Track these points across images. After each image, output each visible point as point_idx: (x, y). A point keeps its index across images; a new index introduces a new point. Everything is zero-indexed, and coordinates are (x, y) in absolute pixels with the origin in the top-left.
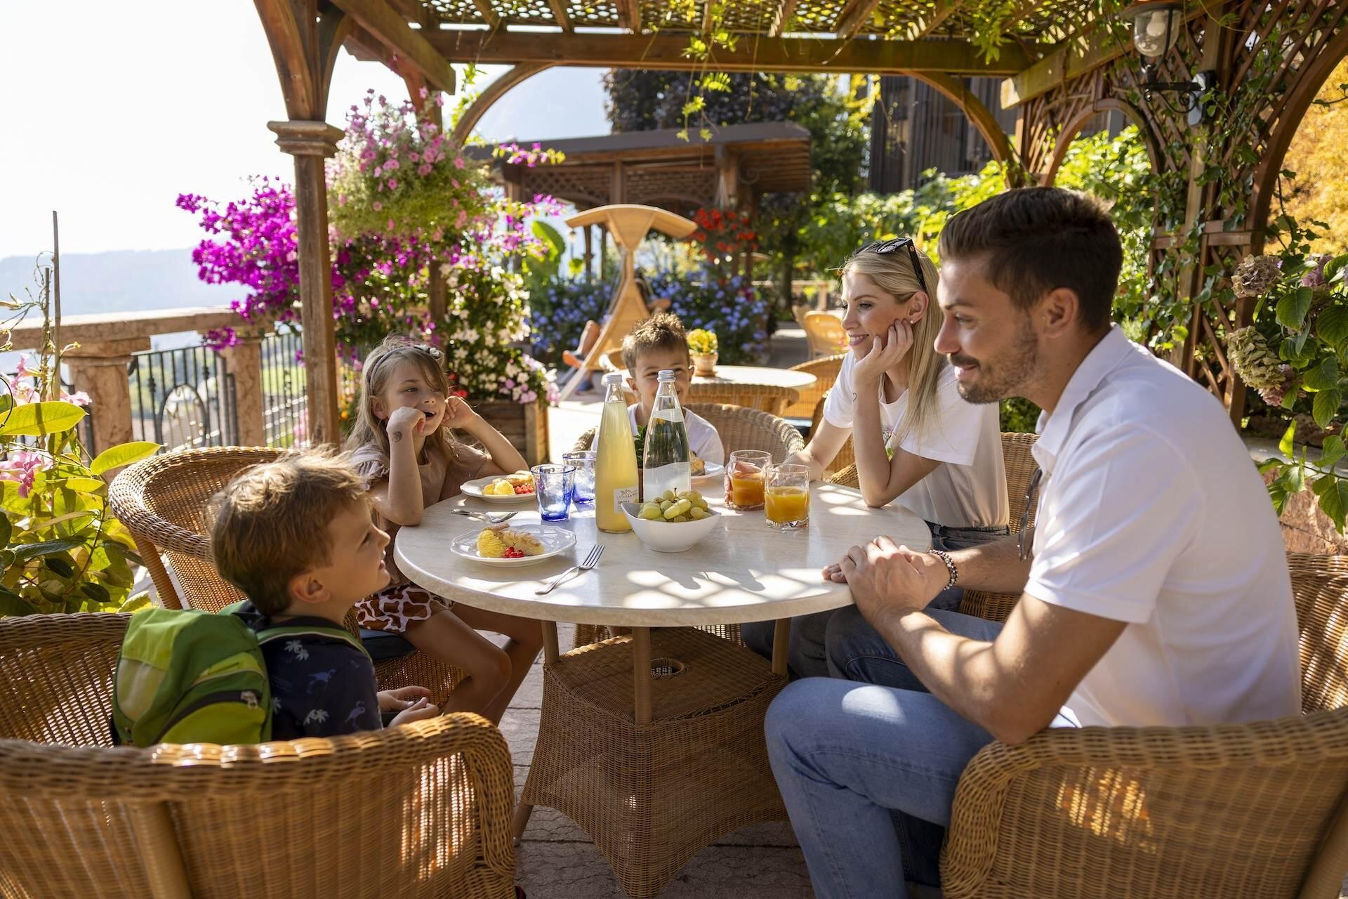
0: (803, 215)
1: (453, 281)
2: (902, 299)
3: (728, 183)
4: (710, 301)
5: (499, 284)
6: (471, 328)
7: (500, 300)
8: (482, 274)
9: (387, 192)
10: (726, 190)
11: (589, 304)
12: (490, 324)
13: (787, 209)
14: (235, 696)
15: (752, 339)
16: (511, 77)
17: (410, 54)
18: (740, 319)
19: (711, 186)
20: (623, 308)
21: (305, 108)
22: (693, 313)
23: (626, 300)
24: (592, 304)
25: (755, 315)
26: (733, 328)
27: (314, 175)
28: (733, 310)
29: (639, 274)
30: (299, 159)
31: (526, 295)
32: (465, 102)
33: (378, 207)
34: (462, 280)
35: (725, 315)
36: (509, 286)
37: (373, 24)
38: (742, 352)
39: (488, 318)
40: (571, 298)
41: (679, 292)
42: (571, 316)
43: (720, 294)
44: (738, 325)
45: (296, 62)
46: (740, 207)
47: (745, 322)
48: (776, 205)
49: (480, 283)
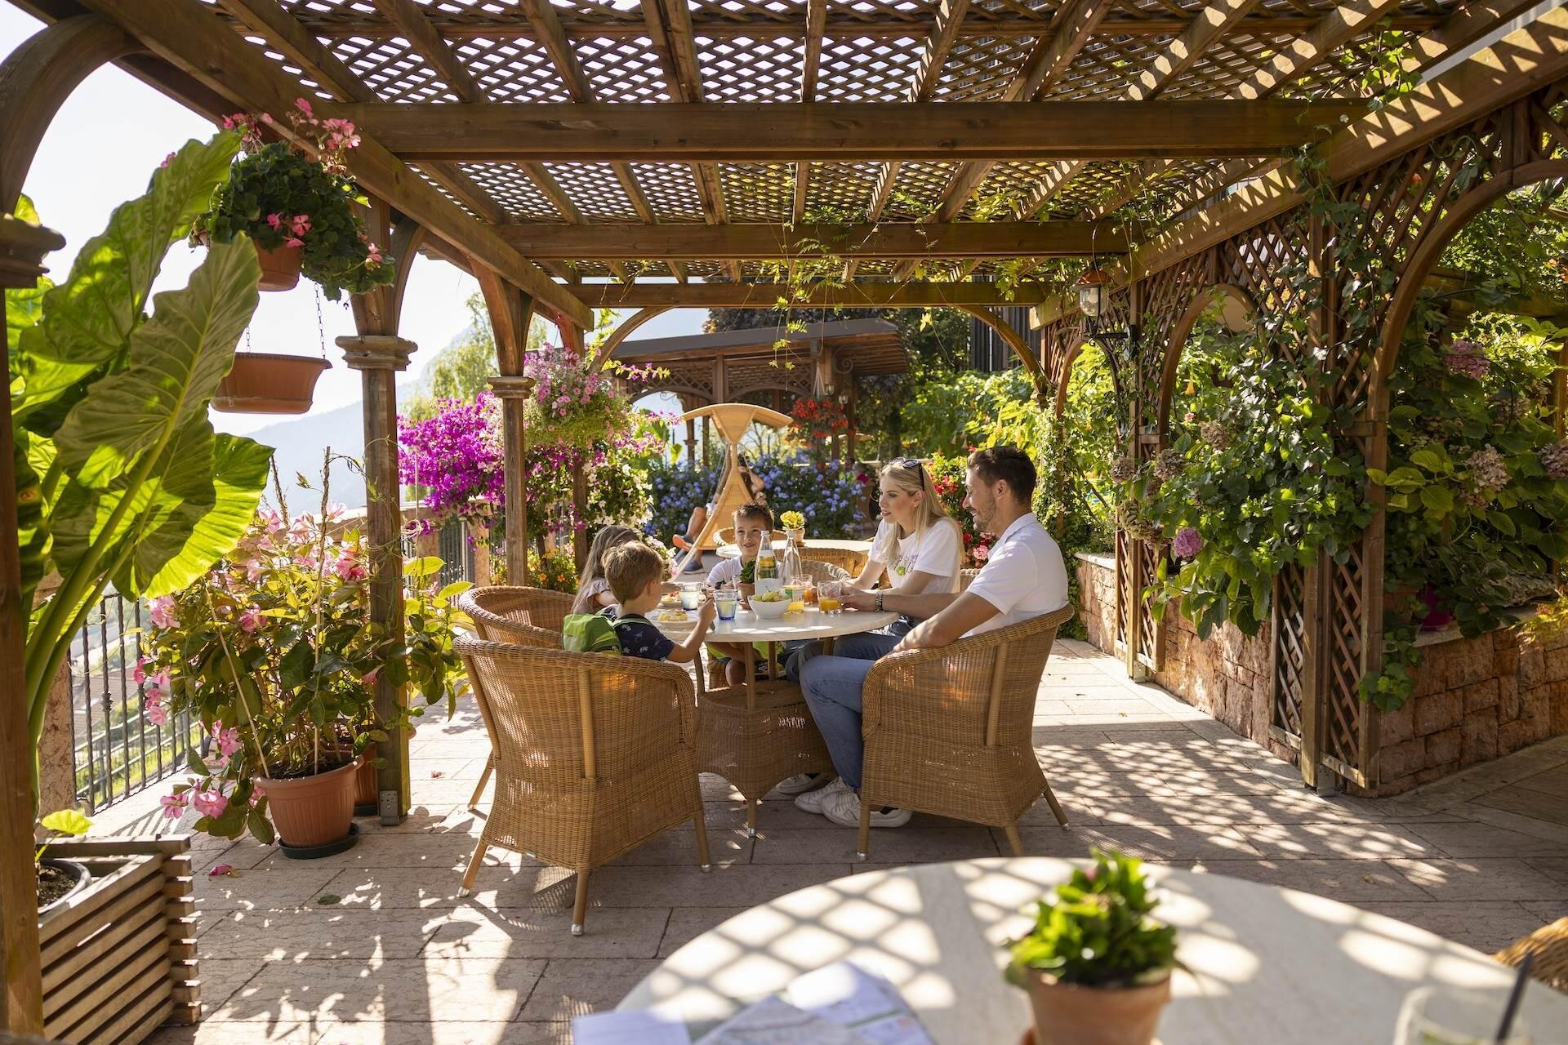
0: (907, 394)
1: (592, 477)
2: (911, 494)
3: (824, 373)
4: (811, 484)
5: (629, 479)
6: (608, 515)
7: (629, 492)
8: (615, 471)
9: (558, 418)
10: (822, 380)
11: (695, 491)
12: (622, 511)
13: (889, 391)
14: (610, 648)
15: (851, 520)
16: (639, 318)
17: (567, 312)
18: (839, 501)
19: (809, 377)
20: (728, 493)
21: (513, 368)
22: (794, 496)
23: (731, 487)
24: (698, 490)
25: (854, 497)
26: (833, 509)
27: (517, 411)
28: (833, 492)
29: (742, 460)
30: (506, 401)
31: (650, 487)
32: (602, 336)
33: (552, 428)
34: (599, 476)
35: (826, 497)
36: (636, 479)
37: (548, 299)
38: (843, 532)
39: (620, 507)
40: (677, 486)
41: (780, 477)
42: (678, 503)
43: (820, 477)
44: (837, 506)
45: (510, 340)
46: (838, 392)
47: (844, 503)
48: (878, 387)
49: (613, 478)
